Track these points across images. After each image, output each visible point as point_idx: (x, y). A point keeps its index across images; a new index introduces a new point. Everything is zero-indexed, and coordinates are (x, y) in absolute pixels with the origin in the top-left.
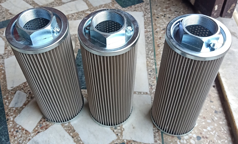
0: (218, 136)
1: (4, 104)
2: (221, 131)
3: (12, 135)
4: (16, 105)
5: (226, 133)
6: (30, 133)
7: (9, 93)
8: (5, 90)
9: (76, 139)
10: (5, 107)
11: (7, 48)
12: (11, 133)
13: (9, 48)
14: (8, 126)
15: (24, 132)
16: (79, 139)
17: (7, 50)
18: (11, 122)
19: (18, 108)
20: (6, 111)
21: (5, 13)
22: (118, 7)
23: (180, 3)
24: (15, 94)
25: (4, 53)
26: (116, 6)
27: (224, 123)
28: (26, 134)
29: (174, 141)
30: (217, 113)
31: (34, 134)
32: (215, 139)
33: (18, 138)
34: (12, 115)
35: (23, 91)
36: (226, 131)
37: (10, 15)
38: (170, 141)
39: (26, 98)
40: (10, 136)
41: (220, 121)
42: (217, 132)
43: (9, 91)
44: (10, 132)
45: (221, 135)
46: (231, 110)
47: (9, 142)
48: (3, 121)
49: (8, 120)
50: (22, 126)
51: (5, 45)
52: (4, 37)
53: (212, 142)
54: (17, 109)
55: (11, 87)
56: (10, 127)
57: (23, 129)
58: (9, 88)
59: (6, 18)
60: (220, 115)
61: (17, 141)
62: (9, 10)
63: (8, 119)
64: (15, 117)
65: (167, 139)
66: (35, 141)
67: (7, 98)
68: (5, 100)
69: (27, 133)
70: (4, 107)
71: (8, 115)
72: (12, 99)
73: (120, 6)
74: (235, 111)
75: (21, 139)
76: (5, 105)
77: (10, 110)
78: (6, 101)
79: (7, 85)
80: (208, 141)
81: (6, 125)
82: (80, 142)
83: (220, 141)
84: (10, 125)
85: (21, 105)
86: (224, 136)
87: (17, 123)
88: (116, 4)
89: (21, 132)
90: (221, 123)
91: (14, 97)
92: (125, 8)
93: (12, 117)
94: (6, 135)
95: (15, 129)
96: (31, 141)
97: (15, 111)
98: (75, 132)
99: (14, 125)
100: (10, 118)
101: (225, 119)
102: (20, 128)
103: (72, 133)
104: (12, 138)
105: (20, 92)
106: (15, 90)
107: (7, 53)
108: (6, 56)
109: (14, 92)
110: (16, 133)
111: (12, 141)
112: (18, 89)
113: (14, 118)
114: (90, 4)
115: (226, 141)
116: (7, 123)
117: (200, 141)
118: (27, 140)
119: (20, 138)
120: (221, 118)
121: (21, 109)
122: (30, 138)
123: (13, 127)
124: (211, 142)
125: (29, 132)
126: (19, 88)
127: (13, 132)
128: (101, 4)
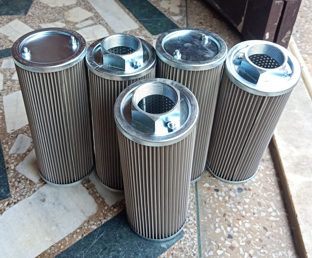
0: (264, 188)
1: (3, 149)
2: (267, 182)
3: (13, 186)
4: (18, 151)
5: (273, 185)
6: (36, 183)
7: (9, 137)
8: (3, 133)
9: (91, 191)
10: (5, 153)
11: (7, 83)
12: (12, 184)
13: (8, 83)
14: (9, 175)
15: (28, 182)
16: (95, 190)
17: (6, 85)
18: (11, 171)
19: (21, 154)
20: (6, 158)
21: (3, 40)
22: (147, 35)
23: (225, 30)
24: (16, 138)
25: (2, 89)
26: (144, 33)
27: (271, 173)
28: (30, 184)
29: (210, 194)
30: (264, 162)
31: (40, 185)
32: (260, 192)
33: (21, 190)
34: (13, 163)
35: (26, 134)
36: (273, 182)
37: (10, 43)
38: (206, 193)
39: (30, 142)
40: (10, 187)
41: (267, 171)
42: (262, 184)
43: (9, 134)
44: (10, 182)
45: (267, 187)
46: (280, 157)
47: (10, 194)
48: (2, 169)
49: (7, 169)
50: (25, 176)
51: (4, 79)
52: (2, 70)
53: (256, 195)
54: (19, 155)
55: (12, 130)
56: (10, 176)
57: (27, 179)
58: (9, 131)
59: (5, 46)
60: (267, 164)
61: (19, 193)
62: (8, 37)
63: (8, 167)
64: (17, 165)
65: (202, 191)
66: (42, 193)
67: (7, 143)
68: (3, 145)
69: (32, 183)
70: (3, 153)
71: (8, 163)
72: (12, 144)
73: (149, 34)
74: (284, 158)
75: (24, 191)
76: (4, 151)
77: (10, 156)
78: (5, 146)
79: (6, 127)
80: (252, 193)
81: (6, 175)
82: (96, 194)
83: (266, 193)
84: (10, 174)
85: (24, 151)
86: (271, 188)
87: (20, 171)
88: (144, 30)
89: (24, 182)
90: (268, 173)
91: (15, 142)
92: (156, 36)
93: (13, 165)
94: (6, 186)
95: (16, 178)
96: (36, 193)
97: (16, 158)
98: (90, 183)
99: (15, 174)
100: (11, 167)
101: (273, 169)
102: (23, 177)
103: (87, 184)
104: (13, 190)
105: (22, 136)
106: (16, 134)
107: (6, 89)
108: (5, 93)
109: (16, 135)
110: (18, 184)
111: (13, 192)
112: (20, 132)
113: (15, 166)
114: (111, 30)
115: (273, 194)
116: (7, 172)
117: (241, 193)
118: (32, 192)
119: (23, 189)
120: (268, 168)
121: (24, 156)
122: (35, 189)
123: (14, 176)
124: (254, 195)
125: (34, 183)
126: (22, 131)
127: (14, 182)
128: (126, 30)
